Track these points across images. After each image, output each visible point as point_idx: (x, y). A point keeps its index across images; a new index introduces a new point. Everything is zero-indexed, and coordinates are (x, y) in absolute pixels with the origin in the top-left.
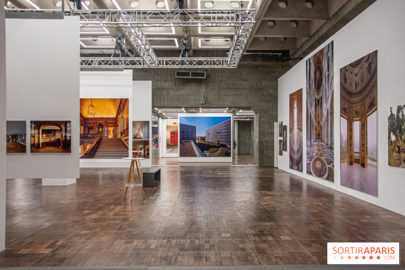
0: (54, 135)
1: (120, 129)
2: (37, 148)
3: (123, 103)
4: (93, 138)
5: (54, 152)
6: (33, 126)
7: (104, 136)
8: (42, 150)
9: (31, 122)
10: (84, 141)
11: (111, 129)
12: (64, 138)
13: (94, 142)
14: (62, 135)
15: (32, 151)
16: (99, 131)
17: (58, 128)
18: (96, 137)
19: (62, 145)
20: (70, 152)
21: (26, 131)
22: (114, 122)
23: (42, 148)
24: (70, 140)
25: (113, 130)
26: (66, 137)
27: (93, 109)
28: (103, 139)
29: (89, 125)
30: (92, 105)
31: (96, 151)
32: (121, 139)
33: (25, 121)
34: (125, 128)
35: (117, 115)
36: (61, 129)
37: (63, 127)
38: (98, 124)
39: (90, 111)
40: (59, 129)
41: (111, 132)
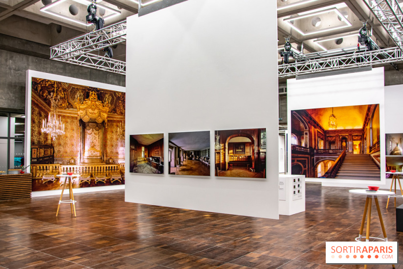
0: (244, 150)
1: (368, 143)
2: (222, 170)
3: (372, 111)
4: (335, 154)
5: (244, 177)
6: (218, 138)
7: (348, 152)
8: (229, 172)
9: (216, 132)
10: (325, 158)
11: (357, 143)
12: (256, 156)
13: (336, 159)
14: (253, 151)
15: (216, 175)
16: (342, 145)
17: (248, 140)
18: (338, 153)
19: (253, 166)
20: (265, 177)
21: (209, 146)
22: (361, 134)
23: (228, 169)
24: (265, 158)
25: (360, 145)
26: (259, 153)
27: (335, 119)
28: (347, 156)
29: (330, 139)
30: (333, 115)
31: (339, 170)
32: (370, 155)
33: (209, 132)
34: (374, 142)
35: (364, 126)
36: (253, 143)
37: (255, 139)
38: (341, 137)
39: (331, 123)
40: (250, 141)
41: (357, 147)
